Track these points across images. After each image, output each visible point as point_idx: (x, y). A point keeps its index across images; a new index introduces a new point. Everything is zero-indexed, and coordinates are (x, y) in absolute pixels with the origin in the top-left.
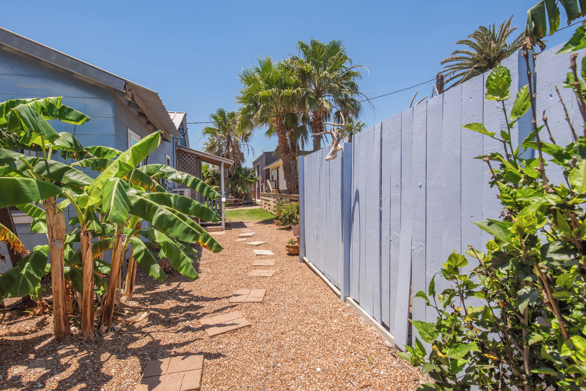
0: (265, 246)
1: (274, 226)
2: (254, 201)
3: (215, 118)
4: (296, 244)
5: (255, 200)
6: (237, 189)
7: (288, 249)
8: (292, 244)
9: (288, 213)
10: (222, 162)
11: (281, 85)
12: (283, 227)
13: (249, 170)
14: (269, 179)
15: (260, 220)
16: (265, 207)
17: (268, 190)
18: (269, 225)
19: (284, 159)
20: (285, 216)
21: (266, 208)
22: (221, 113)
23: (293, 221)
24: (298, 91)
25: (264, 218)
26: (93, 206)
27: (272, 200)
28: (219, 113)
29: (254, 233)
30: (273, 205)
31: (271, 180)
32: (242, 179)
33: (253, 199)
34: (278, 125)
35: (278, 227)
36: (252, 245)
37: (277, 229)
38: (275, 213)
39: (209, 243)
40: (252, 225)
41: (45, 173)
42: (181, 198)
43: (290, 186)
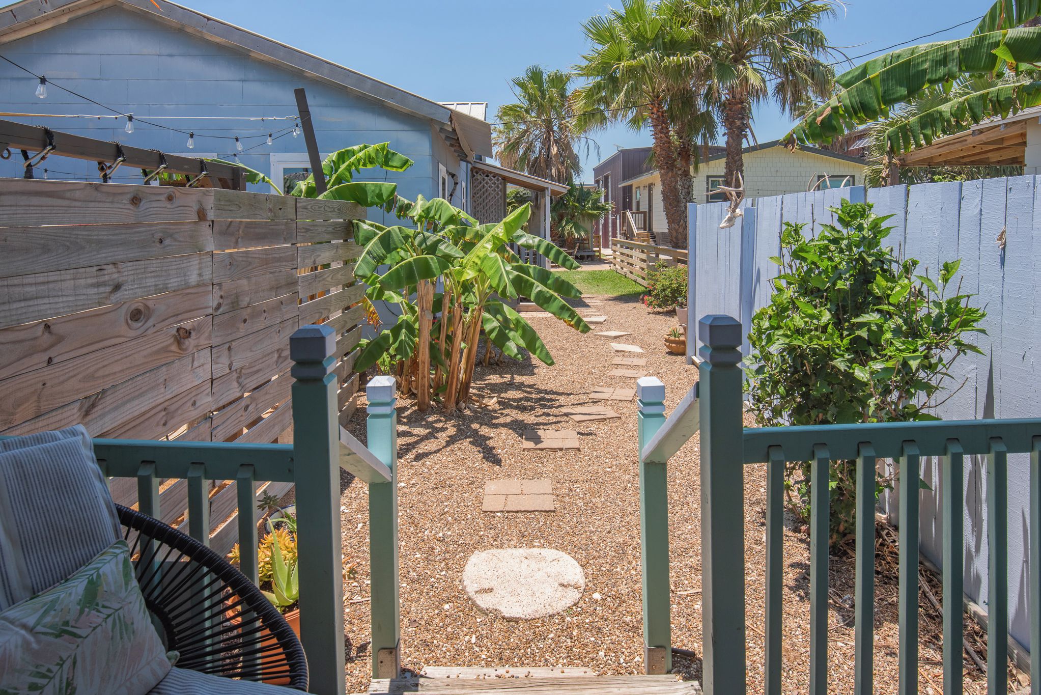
0: (629, 338)
1: (640, 306)
2: (597, 254)
3: (522, 85)
4: (682, 338)
5: (599, 251)
6: (563, 230)
7: (668, 344)
8: (675, 337)
9: (671, 284)
10: (548, 188)
11: (664, 43)
12: (660, 310)
13: (589, 189)
14: (631, 210)
15: (615, 295)
16: (622, 268)
17: (628, 234)
18: (632, 305)
19: (666, 179)
20: (664, 290)
21: (625, 269)
22: (536, 75)
23: (680, 299)
24: (696, 58)
25: (621, 290)
26: (467, 280)
27: (636, 254)
28: (530, 75)
29: (606, 317)
30: (639, 265)
31: (634, 210)
32: (573, 209)
33: (595, 249)
34: (655, 116)
35: (650, 310)
36: (607, 337)
37: (649, 313)
38: (645, 283)
39: (576, 322)
40: (599, 303)
41: (424, 245)
42: (540, 270)
43: (677, 231)
